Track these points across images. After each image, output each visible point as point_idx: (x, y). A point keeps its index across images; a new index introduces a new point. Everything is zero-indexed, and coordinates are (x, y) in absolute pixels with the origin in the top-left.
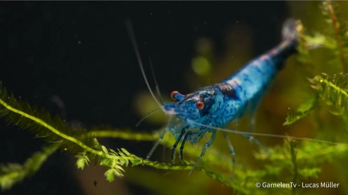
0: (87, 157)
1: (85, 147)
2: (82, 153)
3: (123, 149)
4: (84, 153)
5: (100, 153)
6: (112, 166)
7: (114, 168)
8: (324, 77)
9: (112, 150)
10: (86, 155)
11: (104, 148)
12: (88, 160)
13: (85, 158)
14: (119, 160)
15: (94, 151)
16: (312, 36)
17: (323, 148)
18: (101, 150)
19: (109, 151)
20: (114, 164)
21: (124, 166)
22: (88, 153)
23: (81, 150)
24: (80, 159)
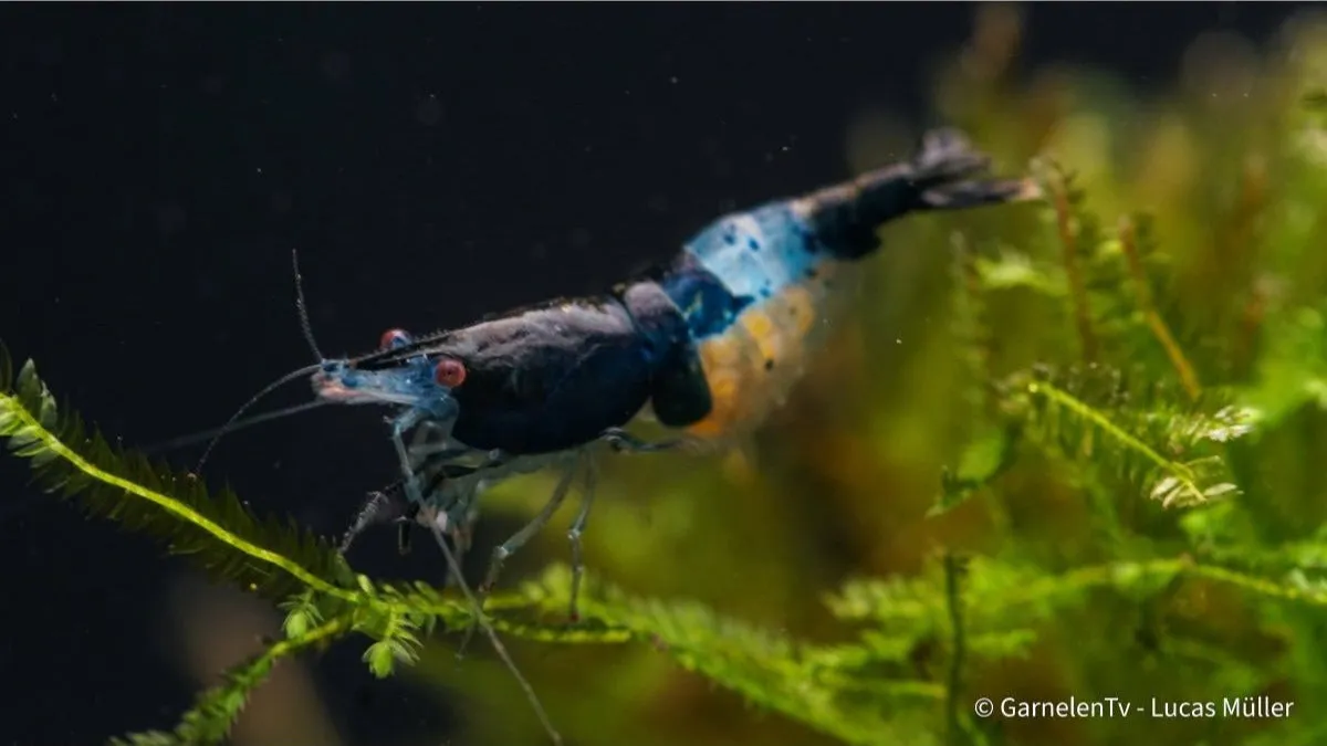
0: (313, 608)
1: (308, 578)
2: (300, 597)
3: (419, 584)
4: (307, 597)
5: (353, 597)
6: (388, 633)
7: (394, 638)
8: (1040, 377)
9: (388, 588)
10: (311, 602)
11: (363, 580)
12: (317, 614)
13: (308, 609)
14: (407, 616)
15: (335, 592)
16: (995, 258)
17: (1026, 582)
18: (356, 587)
19: (379, 591)
20: (394, 624)
21: (421, 632)
22: (319, 597)
23: (298, 587)
24: (295, 613)
